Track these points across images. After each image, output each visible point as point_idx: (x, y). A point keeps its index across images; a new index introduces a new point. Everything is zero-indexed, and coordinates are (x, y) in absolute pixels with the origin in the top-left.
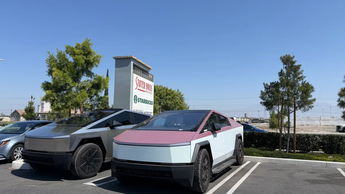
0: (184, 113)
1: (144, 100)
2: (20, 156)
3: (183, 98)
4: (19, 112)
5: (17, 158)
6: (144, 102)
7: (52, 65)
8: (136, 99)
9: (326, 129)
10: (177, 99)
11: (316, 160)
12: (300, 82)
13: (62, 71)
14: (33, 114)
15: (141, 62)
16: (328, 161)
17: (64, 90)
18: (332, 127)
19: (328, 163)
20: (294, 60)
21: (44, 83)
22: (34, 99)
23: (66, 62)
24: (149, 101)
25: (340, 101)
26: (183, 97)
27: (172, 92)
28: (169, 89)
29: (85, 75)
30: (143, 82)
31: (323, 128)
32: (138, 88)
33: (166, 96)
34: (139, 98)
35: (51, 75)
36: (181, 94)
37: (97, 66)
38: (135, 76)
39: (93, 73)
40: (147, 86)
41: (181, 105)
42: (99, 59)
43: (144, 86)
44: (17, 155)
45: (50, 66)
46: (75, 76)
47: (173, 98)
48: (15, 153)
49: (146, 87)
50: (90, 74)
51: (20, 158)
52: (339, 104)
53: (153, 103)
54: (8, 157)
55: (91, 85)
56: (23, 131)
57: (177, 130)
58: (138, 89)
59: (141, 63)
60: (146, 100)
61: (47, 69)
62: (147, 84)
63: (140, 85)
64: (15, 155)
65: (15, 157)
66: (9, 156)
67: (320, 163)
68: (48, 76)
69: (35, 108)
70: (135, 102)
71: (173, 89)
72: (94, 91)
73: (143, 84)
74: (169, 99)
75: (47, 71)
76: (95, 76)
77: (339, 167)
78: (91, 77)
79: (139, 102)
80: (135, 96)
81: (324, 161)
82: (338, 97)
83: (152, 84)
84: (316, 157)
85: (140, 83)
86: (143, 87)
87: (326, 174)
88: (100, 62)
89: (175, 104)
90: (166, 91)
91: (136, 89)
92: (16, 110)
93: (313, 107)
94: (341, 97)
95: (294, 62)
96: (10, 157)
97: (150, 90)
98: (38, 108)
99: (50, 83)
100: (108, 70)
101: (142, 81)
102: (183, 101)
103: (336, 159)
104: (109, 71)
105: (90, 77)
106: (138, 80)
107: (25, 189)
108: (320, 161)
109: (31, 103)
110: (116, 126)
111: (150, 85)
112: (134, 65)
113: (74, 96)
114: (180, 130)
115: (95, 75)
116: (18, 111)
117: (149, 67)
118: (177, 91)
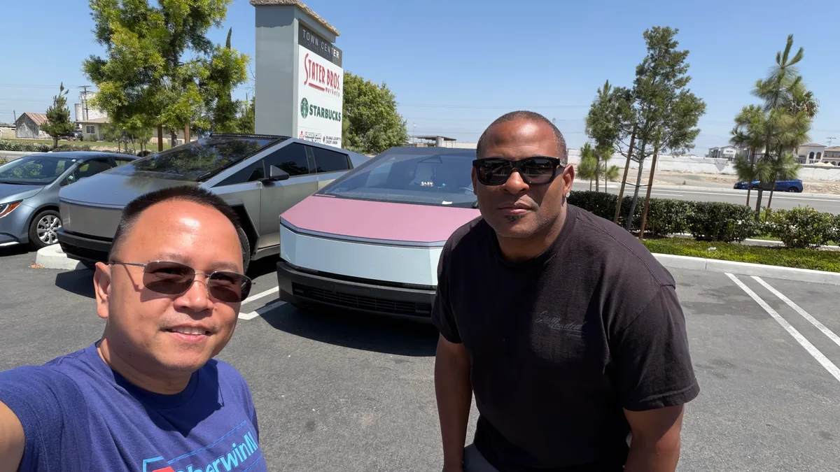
0: (442, 157)
1: (323, 109)
2: (52, 235)
3: (394, 102)
4: (32, 118)
5: (47, 240)
6: (323, 114)
7: (105, 14)
8: (305, 107)
9: (665, 178)
10: (381, 104)
11: (687, 255)
12: (678, 92)
13: (134, 31)
14: (67, 127)
15: (318, 16)
16: (710, 258)
17: (143, 82)
18: (677, 173)
19: (710, 263)
20: (674, 38)
21: (90, 59)
22: (67, 92)
23: (143, 10)
24: (334, 112)
25: (736, 132)
26: (393, 100)
27: (373, 89)
28: (365, 81)
29: (190, 45)
30: (320, 66)
31: (660, 175)
32: (311, 80)
33: (359, 97)
34: (311, 106)
35: (107, 40)
36: (390, 93)
37: (218, 24)
38: (303, 51)
39: (209, 42)
40: (328, 76)
41: (389, 117)
42: (224, 7)
43: (323, 77)
44: (46, 234)
45: (100, 15)
46: (167, 47)
47: (373, 103)
48: (39, 230)
49: (326, 79)
50: (201, 43)
51: (54, 239)
52: (733, 139)
53: (341, 116)
54: (25, 238)
55: (207, 73)
56: (52, 179)
57: (437, 202)
58: (311, 85)
59: (316, 20)
60: (327, 110)
61: (93, 24)
62: (328, 71)
63: (313, 74)
64: (41, 234)
65: (42, 238)
66: (26, 235)
67: (695, 261)
68: (98, 45)
69: (69, 112)
70: (302, 114)
71: (373, 83)
72: (214, 87)
73: (320, 71)
74: (365, 104)
75: (95, 29)
76: (216, 49)
77: (730, 271)
78: (206, 52)
79: (311, 114)
80: (303, 100)
81: (701, 257)
82: (734, 124)
83: (339, 71)
84: (686, 250)
85: (314, 70)
86: (321, 79)
87: (713, 288)
88: (227, 14)
89: (376, 115)
90: (359, 86)
91: (305, 83)
92: (25, 114)
93: (693, 147)
94: (740, 124)
95: (674, 45)
96: (30, 240)
97: (335, 87)
98: (76, 111)
99: (104, 63)
100: (231, 30)
101: (317, 65)
102: (393, 110)
103: (725, 254)
104: (232, 33)
105: (203, 52)
106: (310, 61)
107: (81, 327)
108: (695, 256)
109: (60, 101)
110: (276, 180)
111: (335, 74)
112: (301, 25)
113: (170, 98)
114: (444, 203)
115: (216, 46)
116: (29, 115)
117: (335, 29)
118: (381, 87)
